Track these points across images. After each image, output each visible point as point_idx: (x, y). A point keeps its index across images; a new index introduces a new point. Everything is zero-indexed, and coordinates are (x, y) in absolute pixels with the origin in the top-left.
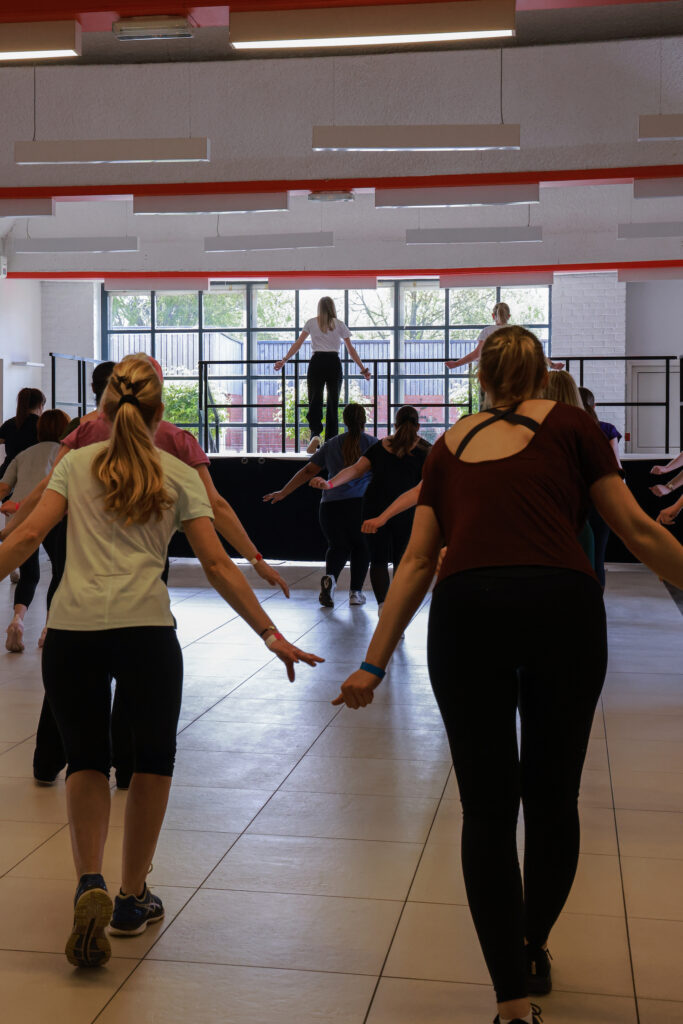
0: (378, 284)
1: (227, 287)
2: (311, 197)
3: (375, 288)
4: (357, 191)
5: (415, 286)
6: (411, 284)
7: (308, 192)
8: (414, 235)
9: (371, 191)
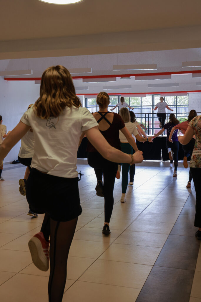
0: (146, 96)
1: (114, 96)
2: (121, 79)
3: (146, 97)
4: (131, 77)
5: (157, 96)
6: (156, 95)
7: (120, 77)
8: (150, 85)
9: (134, 77)
